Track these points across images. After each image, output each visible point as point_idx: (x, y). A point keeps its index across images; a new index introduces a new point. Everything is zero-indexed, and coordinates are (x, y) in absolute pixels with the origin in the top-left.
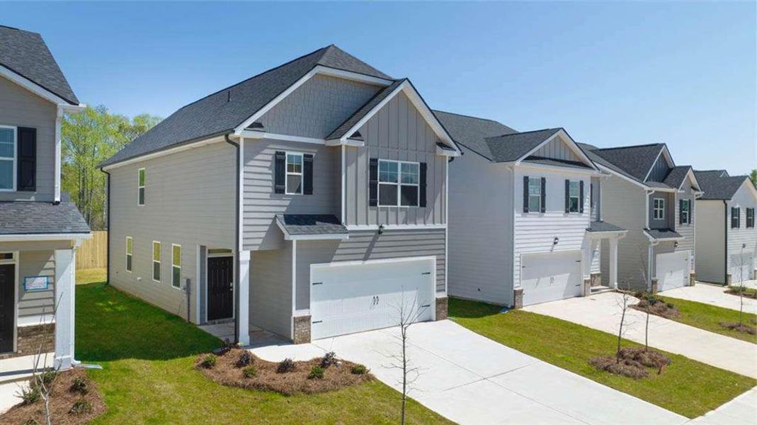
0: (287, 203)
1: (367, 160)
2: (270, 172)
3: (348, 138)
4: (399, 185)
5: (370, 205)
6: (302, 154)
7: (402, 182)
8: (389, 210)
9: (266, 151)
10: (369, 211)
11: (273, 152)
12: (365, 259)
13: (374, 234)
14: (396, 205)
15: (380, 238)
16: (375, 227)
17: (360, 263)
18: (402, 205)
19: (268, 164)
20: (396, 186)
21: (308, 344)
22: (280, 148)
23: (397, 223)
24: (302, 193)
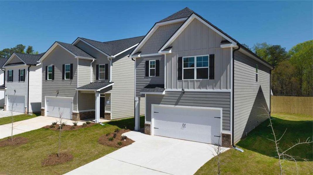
0: (150, 80)
1: (177, 58)
2: (144, 69)
3: (162, 51)
4: (195, 68)
5: (178, 79)
6: (155, 60)
7: (197, 67)
8: (189, 82)
9: (143, 61)
10: (178, 83)
11: (145, 61)
12: (175, 105)
13: (180, 93)
14: (194, 78)
15: (184, 95)
16: (180, 90)
17: (173, 106)
18: (197, 79)
19: (144, 66)
20: (194, 69)
21: (149, 135)
22: (147, 59)
23: (194, 88)
24: (155, 76)
